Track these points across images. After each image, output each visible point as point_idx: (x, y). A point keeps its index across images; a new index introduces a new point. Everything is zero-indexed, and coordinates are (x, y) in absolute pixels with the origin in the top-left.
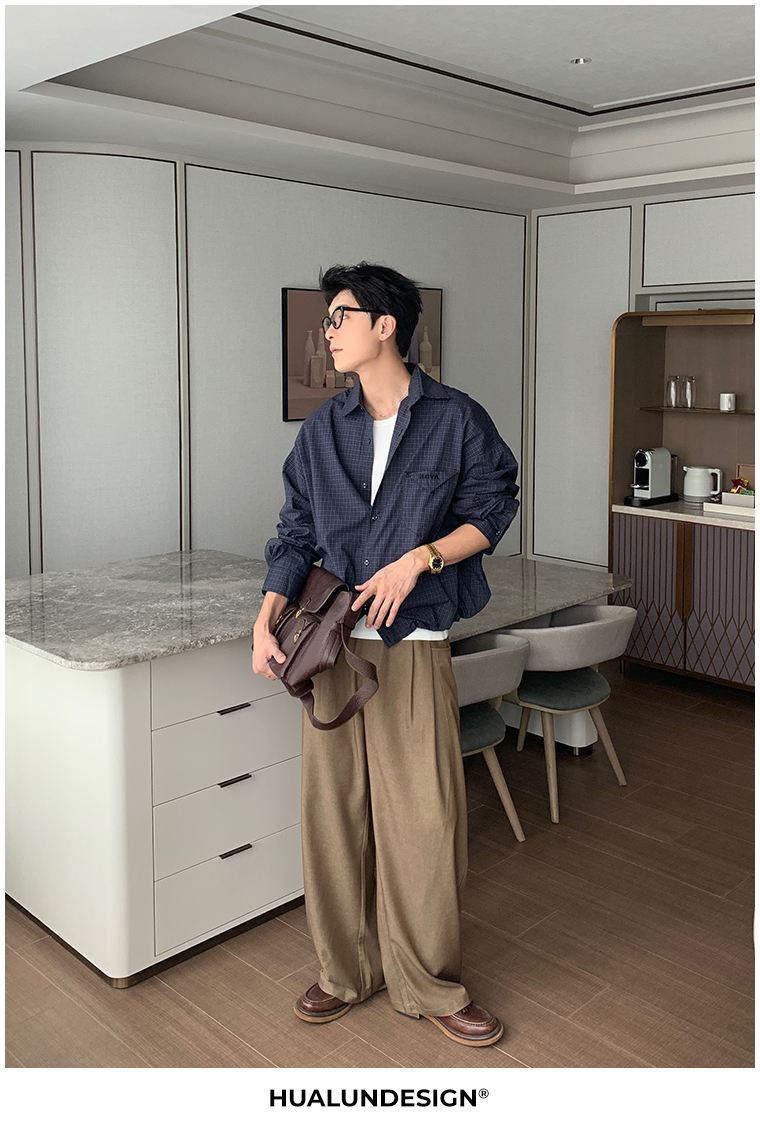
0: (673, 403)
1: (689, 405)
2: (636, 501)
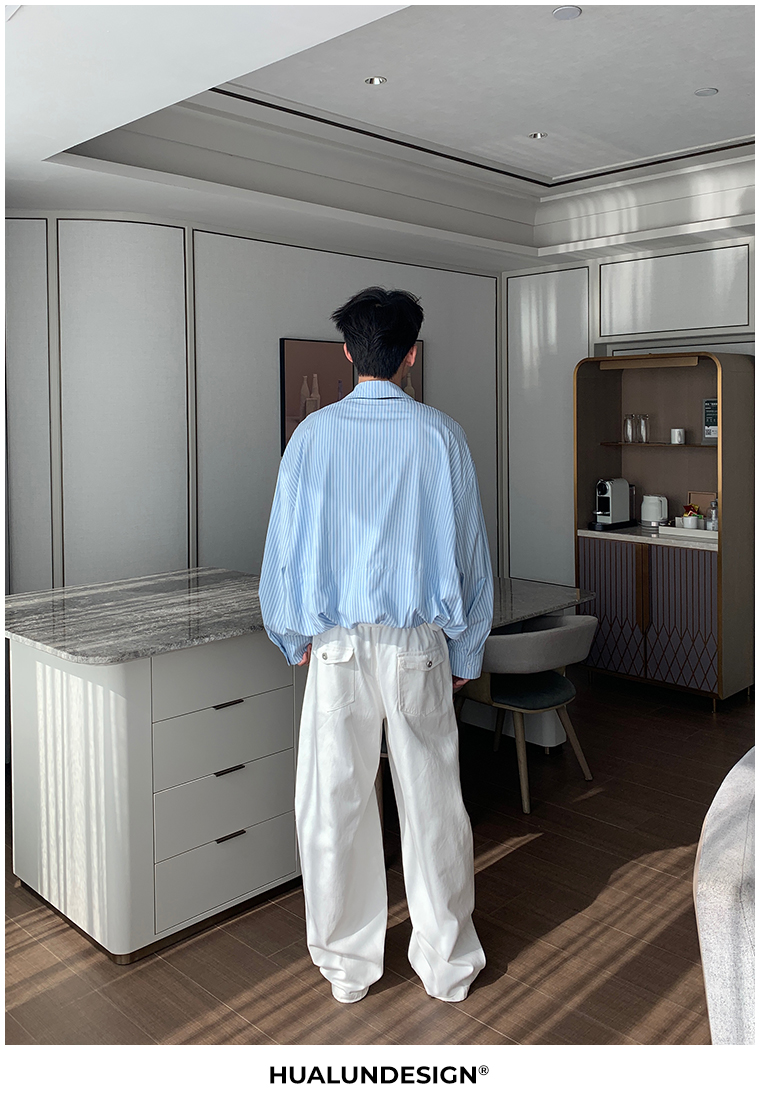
0: (630, 438)
1: (644, 440)
2: (598, 526)
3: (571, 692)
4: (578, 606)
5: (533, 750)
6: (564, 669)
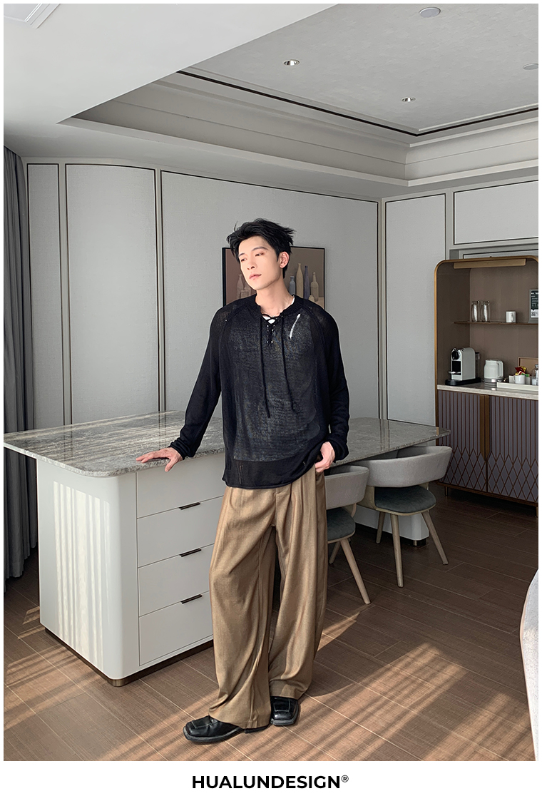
0: (476, 319)
1: (486, 320)
2: (453, 382)
3: (431, 501)
4: (437, 440)
5: (406, 543)
6: (427, 484)
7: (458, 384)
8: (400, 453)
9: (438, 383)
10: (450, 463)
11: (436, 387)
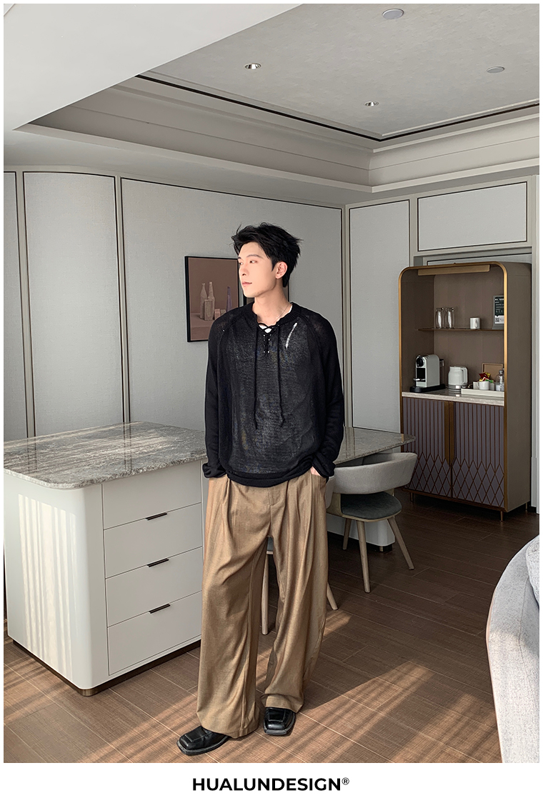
1: (450, 327)
2: (417, 389)
3: (398, 507)
4: (402, 446)
5: (372, 549)
6: (393, 490)
7: (423, 390)
8: (365, 460)
9: (403, 390)
10: (415, 469)
11: (401, 394)
